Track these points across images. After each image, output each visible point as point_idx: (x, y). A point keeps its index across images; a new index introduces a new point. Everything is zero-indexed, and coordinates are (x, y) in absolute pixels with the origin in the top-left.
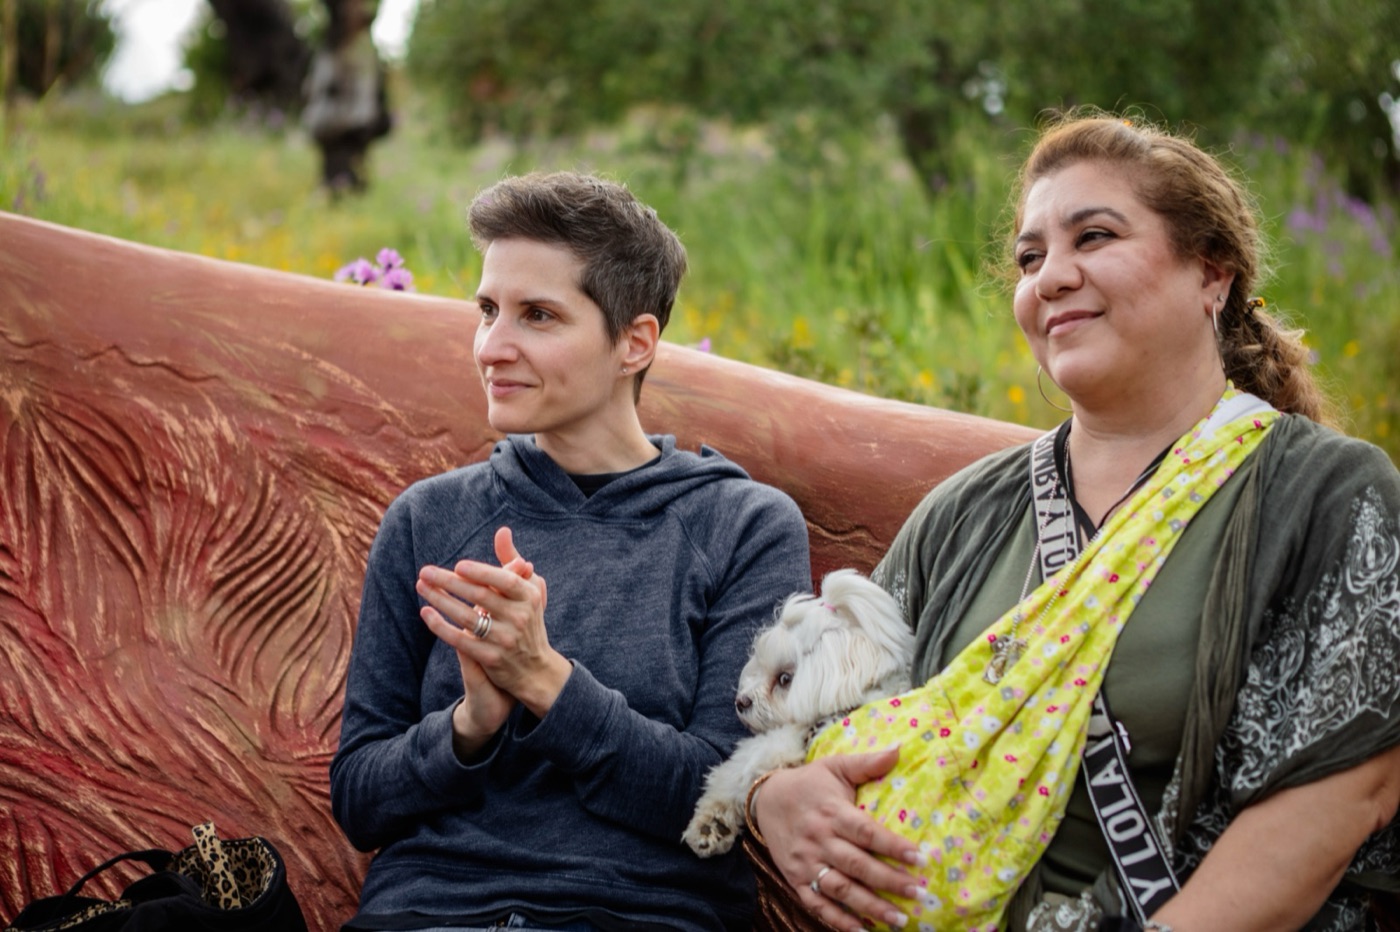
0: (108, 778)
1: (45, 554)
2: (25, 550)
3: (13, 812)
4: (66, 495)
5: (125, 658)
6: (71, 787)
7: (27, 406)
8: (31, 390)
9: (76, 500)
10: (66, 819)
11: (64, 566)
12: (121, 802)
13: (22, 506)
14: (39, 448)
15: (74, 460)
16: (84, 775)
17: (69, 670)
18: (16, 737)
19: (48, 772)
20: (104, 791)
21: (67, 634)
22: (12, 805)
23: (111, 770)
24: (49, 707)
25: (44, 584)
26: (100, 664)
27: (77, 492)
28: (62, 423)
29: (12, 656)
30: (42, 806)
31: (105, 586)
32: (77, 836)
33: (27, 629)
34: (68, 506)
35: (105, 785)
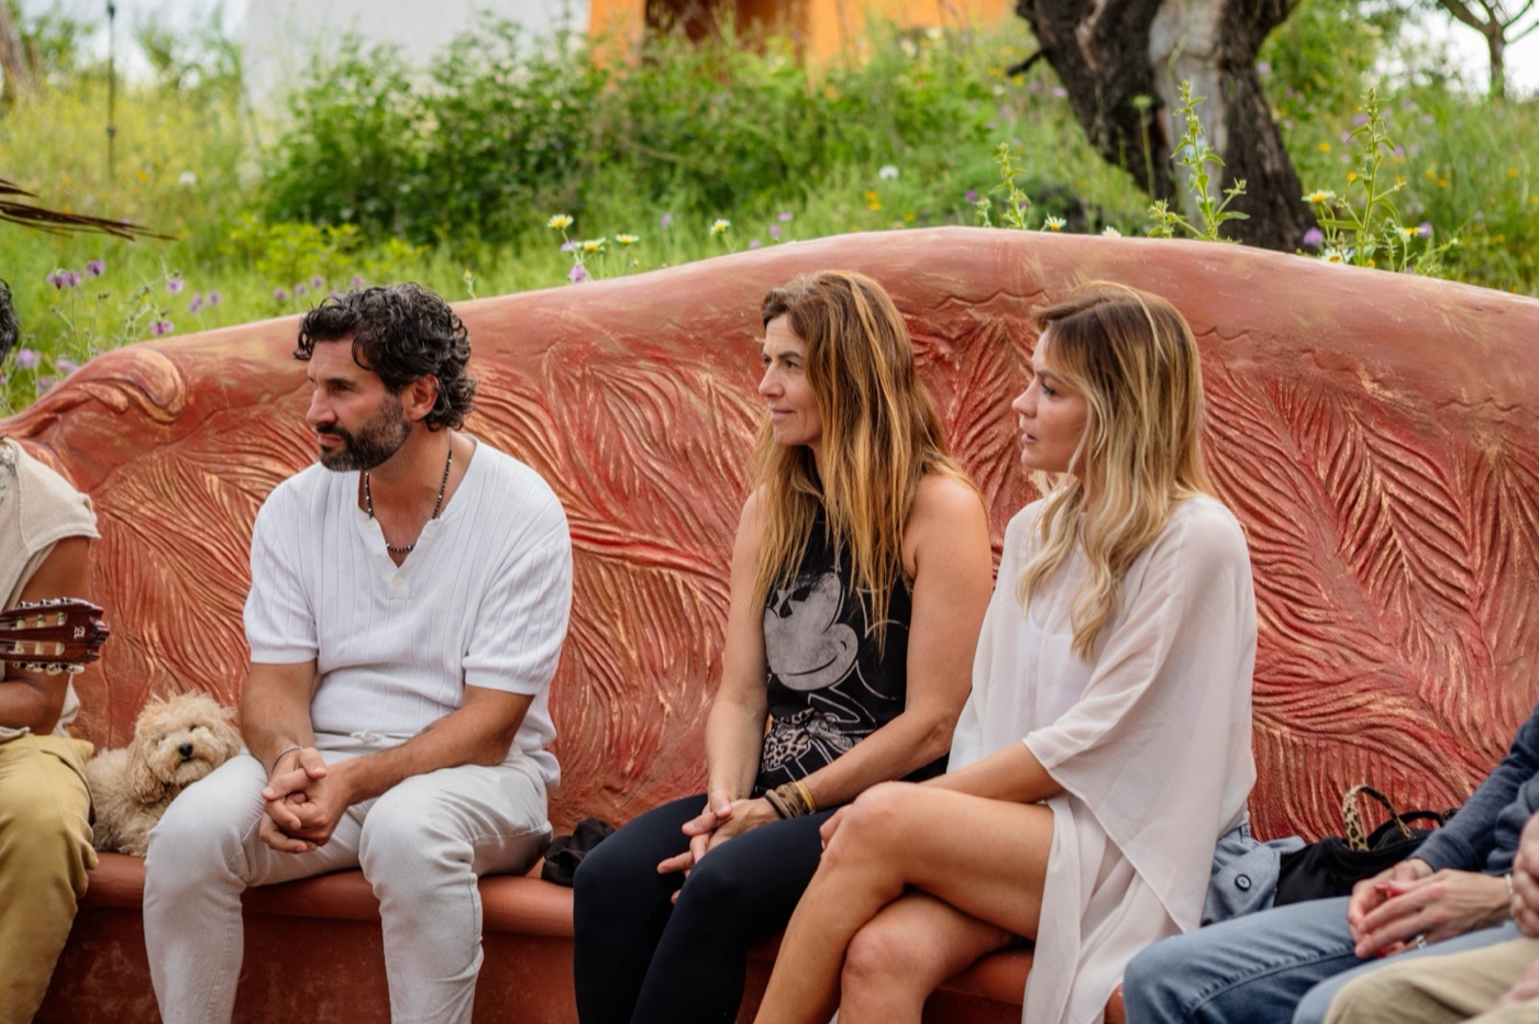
0: (1475, 758)
1: (1495, 577)
2: (1482, 574)
3: (1409, 777)
4: (1517, 530)
5: (1522, 665)
6: (1449, 762)
7: (1499, 458)
8: (1503, 446)
9: (1521, 533)
10: (1441, 786)
11: (1506, 588)
12: (1477, 778)
13: (1487, 539)
14: (1504, 492)
15: (1524, 502)
16: (1459, 754)
17: (1484, 672)
18: (1429, 721)
19: (1439, 750)
20: (1469, 768)
21: (1490, 643)
22: (1410, 771)
23: (1477, 753)
24: (1457, 697)
25: (1488, 602)
26: (1505, 668)
27: (1524, 528)
28: (1519, 471)
29: (1452, 658)
30: (1428, 774)
31: (1529, 605)
32: (1443, 799)
33: (1469, 637)
34: (1516, 539)
35: (1470, 763)
